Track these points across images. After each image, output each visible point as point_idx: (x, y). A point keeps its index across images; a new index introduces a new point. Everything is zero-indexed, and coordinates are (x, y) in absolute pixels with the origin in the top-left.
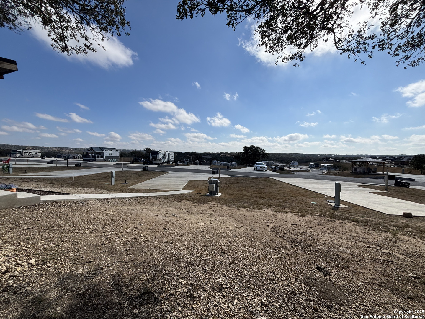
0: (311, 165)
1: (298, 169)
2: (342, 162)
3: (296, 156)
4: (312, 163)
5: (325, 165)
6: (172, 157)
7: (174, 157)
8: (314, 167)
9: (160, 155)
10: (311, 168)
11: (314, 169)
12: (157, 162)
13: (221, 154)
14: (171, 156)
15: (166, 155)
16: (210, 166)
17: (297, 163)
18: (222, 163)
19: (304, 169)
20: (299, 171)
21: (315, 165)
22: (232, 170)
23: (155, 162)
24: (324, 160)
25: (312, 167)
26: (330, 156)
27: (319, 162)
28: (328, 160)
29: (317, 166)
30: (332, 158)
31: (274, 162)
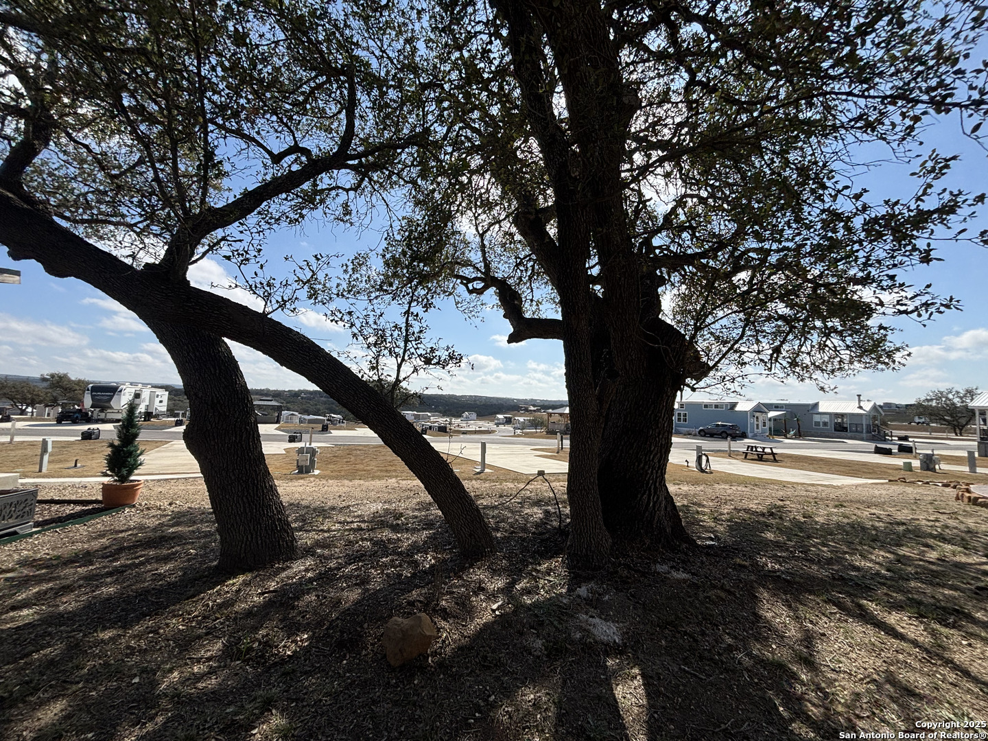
0: (498, 419)
1: (473, 428)
3: (475, 401)
4: (500, 416)
5: (521, 419)
6: (161, 402)
7: (165, 403)
8: (504, 424)
9: (123, 397)
10: (497, 425)
11: (504, 428)
12: (110, 416)
13: (303, 395)
14: (157, 400)
15: (143, 396)
16: (277, 425)
17: (474, 415)
18: (306, 417)
19: (485, 427)
20: (475, 432)
21: (505, 420)
22: (335, 433)
23: (102, 416)
24: (522, 410)
25: (500, 424)
26: (533, 402)
27: (512, 413)
28: (526, 410)
29: (508, 421)
30: (534, 406)
31: (429, 414)
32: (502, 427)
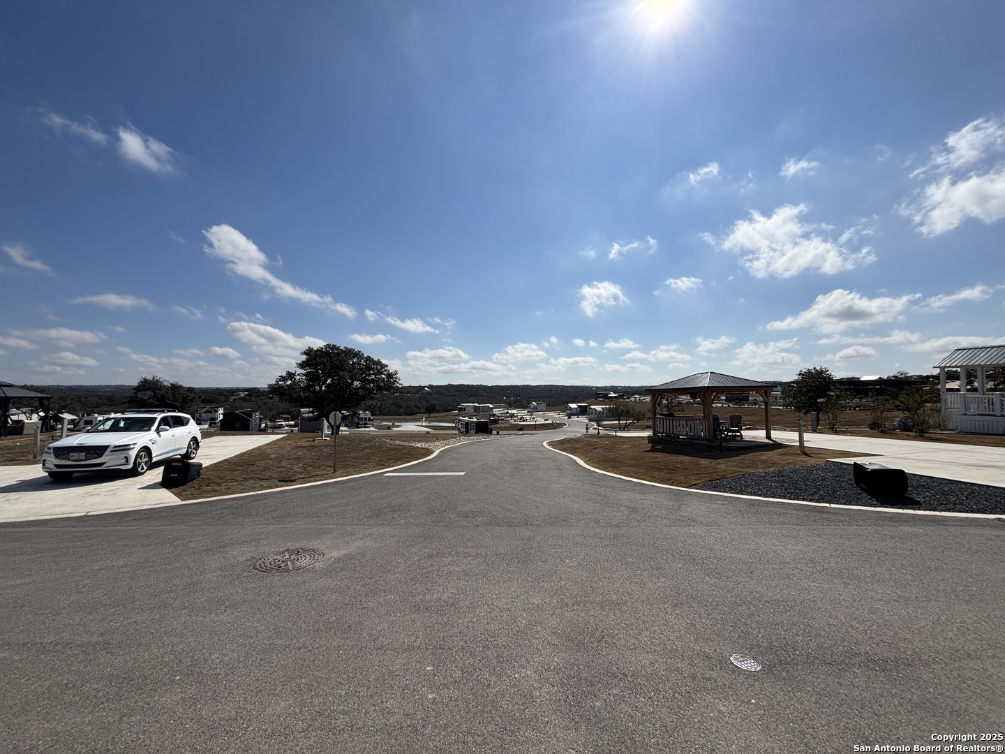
0: (571, 409)
1: (541, 421)
2: (633, 399)
4: (573, 406)
5: (599, 408)
8: (577, 415)
10: (569, 416)
11: (577, 419)
17: (543, 406)
19: (555, 419)
20: (535, 427)
21: (579, 409)
24: (600, 398)
25: (573, 415)
26: (614, 389)
27: (588, 401)
28: (606, 397)
29: (583, 411)
30: (615, 393)
31: (491, 406)
32: (574, 418)
